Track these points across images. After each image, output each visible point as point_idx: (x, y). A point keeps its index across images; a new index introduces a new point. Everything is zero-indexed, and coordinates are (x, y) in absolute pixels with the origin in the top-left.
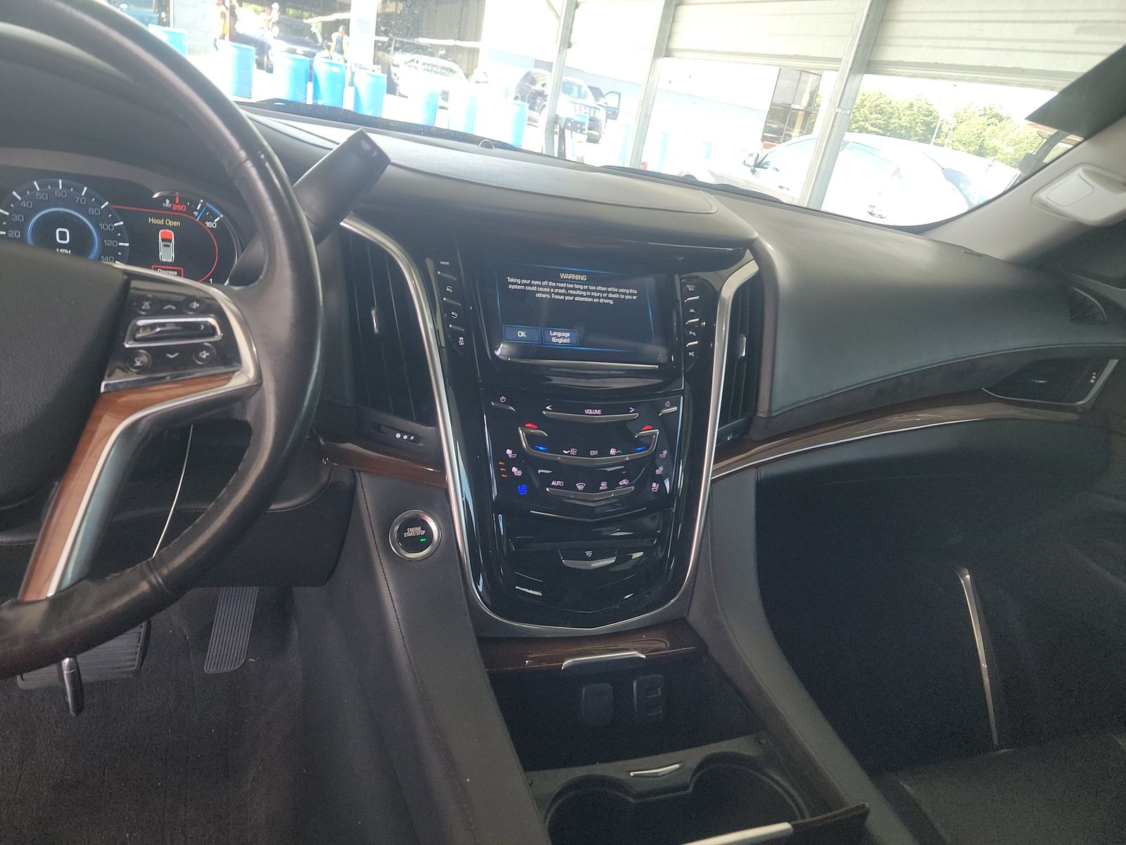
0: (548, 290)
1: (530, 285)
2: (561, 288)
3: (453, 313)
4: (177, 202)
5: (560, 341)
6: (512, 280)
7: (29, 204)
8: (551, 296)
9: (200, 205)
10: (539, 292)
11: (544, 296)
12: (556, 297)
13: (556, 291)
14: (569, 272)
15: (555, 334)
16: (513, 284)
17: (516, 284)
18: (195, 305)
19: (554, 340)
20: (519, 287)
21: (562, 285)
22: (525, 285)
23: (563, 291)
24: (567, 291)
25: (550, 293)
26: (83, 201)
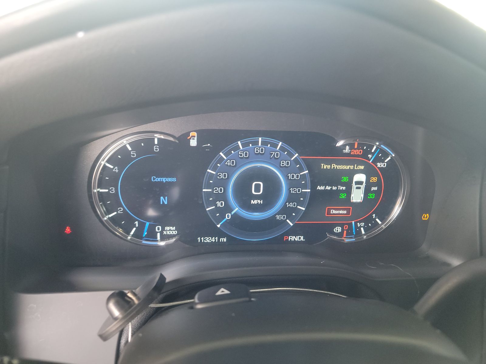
4: (356, 147)
7: (233, 162)
9: (375, 147)
26: (277, 154)
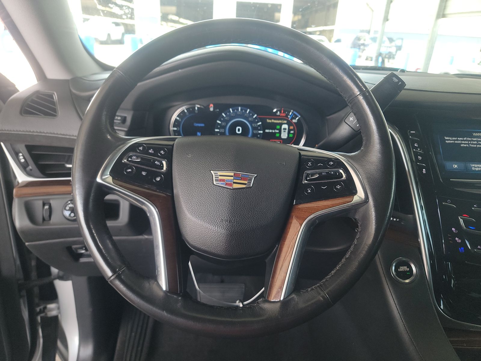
0: (467, 142)
1: (457, 140)
2: (475, 141)
3: (419, 157)
4: (282, 112)
5: (477, 169)
6: (447, 138)
7: (228, 118)
8: (469, 145)
9: (291, 113)
10: (463, 144)
11: (465, 145)
12: (472, 146)
13: (472, 142)
14: (478, 132)
15: (473, 165)
16: (448, 140)
17: (449, 140)
18: (332, 163)
19: (473, 169)
20: (451, 142)
21: (475, 139)
22: (454, 140)
23: (476, 142)
24: (478, 142)
25: (469, 144)
26: (247, 115)
